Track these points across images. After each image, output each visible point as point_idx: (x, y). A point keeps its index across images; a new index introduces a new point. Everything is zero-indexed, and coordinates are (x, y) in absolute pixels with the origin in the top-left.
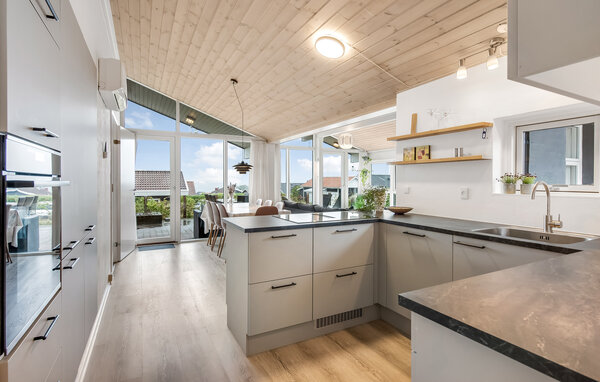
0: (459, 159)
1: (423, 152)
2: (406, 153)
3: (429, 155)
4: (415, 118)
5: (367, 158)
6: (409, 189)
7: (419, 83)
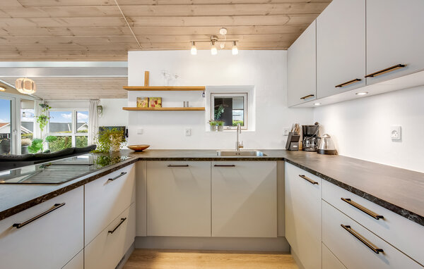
0: (187, 109)
1: (156, 102)
2: (140, 102)
3: (161, 104)
4: (147, 75)
5: (45, 106)
6: (142, 130)
7: (151, 48)
